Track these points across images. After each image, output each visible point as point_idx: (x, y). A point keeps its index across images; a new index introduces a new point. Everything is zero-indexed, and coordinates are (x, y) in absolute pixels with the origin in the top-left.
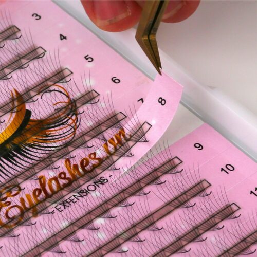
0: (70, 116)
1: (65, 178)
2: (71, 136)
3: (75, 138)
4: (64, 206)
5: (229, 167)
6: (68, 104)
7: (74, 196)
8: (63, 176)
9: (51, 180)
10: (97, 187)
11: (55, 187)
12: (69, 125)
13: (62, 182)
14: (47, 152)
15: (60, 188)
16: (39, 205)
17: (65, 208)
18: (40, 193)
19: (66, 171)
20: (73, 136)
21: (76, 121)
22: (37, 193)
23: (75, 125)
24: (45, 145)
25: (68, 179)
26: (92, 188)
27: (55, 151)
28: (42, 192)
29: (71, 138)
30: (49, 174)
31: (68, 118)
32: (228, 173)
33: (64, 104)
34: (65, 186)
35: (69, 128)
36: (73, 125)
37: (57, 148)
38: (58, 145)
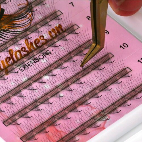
0: (28, 13)
1: (25, 51)
2: (29, 25)
3: (31, 26)
4: (25, 68)
5: (124, 45)
6: (27, 5)
7: (30, 62)
8: (24, 49)
9: (16, 52)
10: (45, 57)
11: (19, 56)
12: (27, 18)
13: (23, 53)
14: (14, 34)
15: (22, 57)
16: (9, 67)
17: (25, 70)
18: (10, 60)
19: (25, 46)
20: (30, 25)
21: (31, 16)
22: (8, 60)
23: (31, 18)
24: (13, 30)
25: (27, 51)
26: (41, 57)
27: (19, 34)
28: (11, 59)
29: (28, 26)
30: (15, 48)
31: (27, 14)
32: (124, 49)
33: (24, 5)
34: (25, 55)
35: (27, 20)
36: (30, 18)
37: (20, 32)
38: (21, 30)
